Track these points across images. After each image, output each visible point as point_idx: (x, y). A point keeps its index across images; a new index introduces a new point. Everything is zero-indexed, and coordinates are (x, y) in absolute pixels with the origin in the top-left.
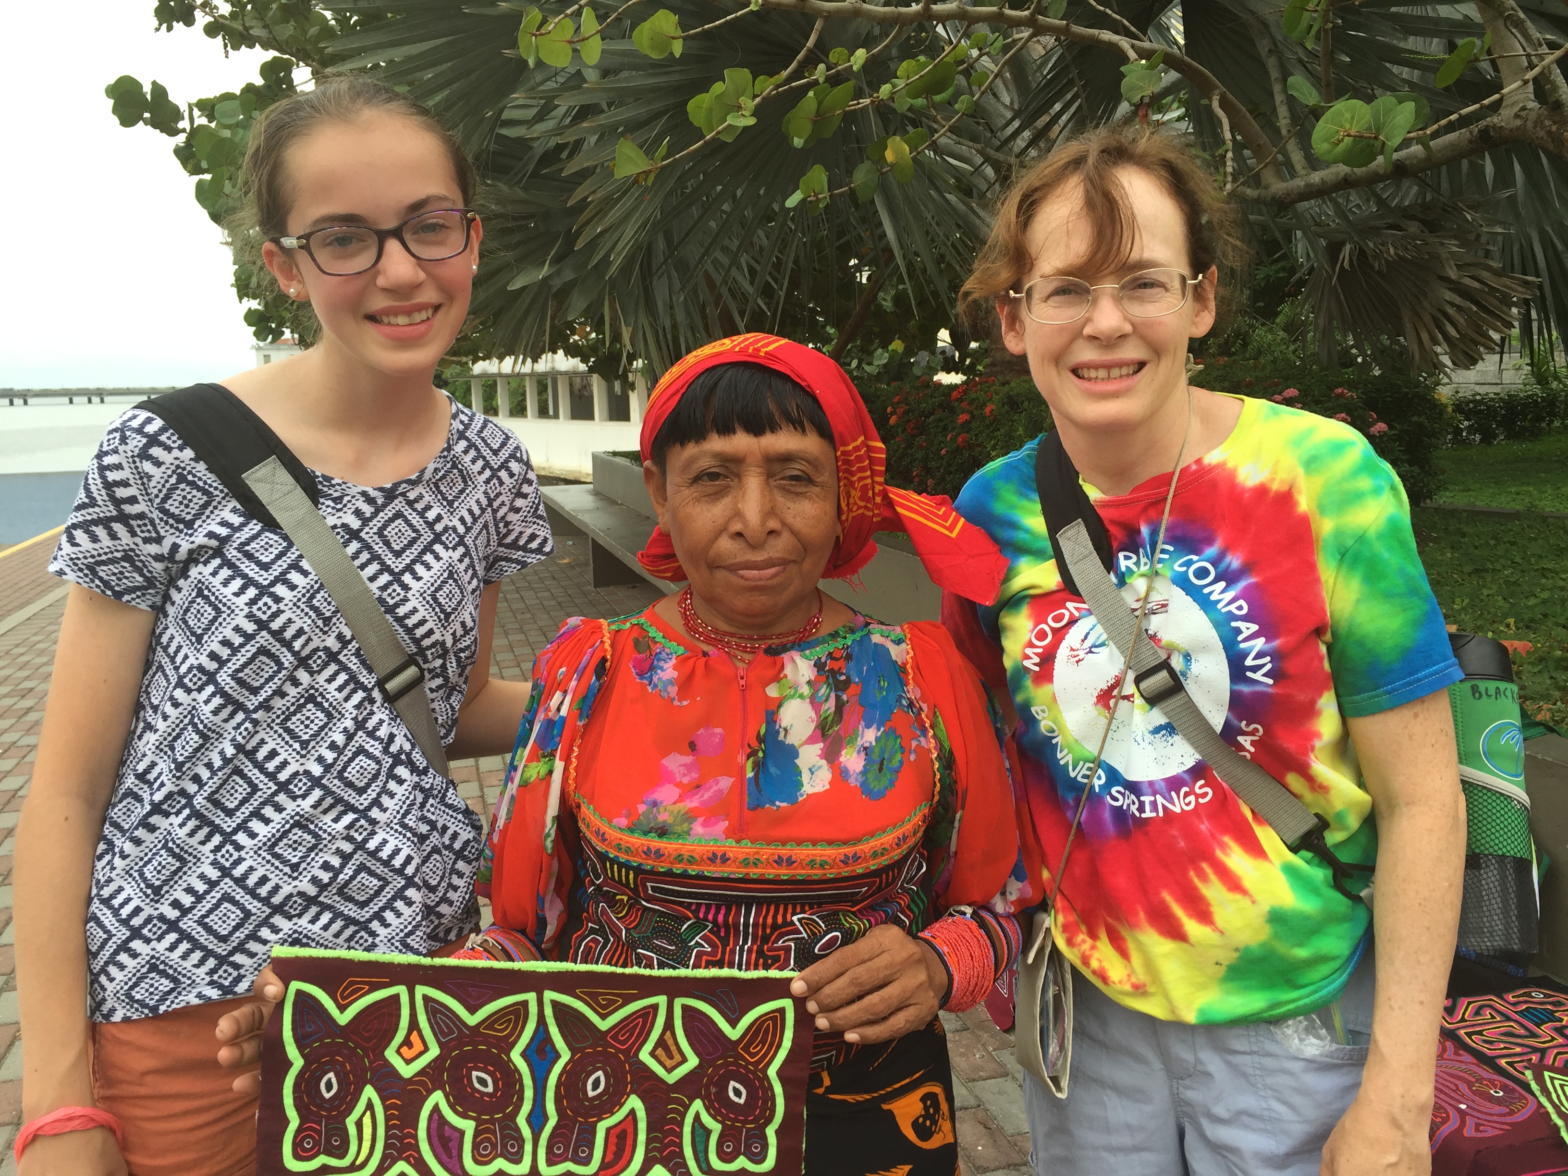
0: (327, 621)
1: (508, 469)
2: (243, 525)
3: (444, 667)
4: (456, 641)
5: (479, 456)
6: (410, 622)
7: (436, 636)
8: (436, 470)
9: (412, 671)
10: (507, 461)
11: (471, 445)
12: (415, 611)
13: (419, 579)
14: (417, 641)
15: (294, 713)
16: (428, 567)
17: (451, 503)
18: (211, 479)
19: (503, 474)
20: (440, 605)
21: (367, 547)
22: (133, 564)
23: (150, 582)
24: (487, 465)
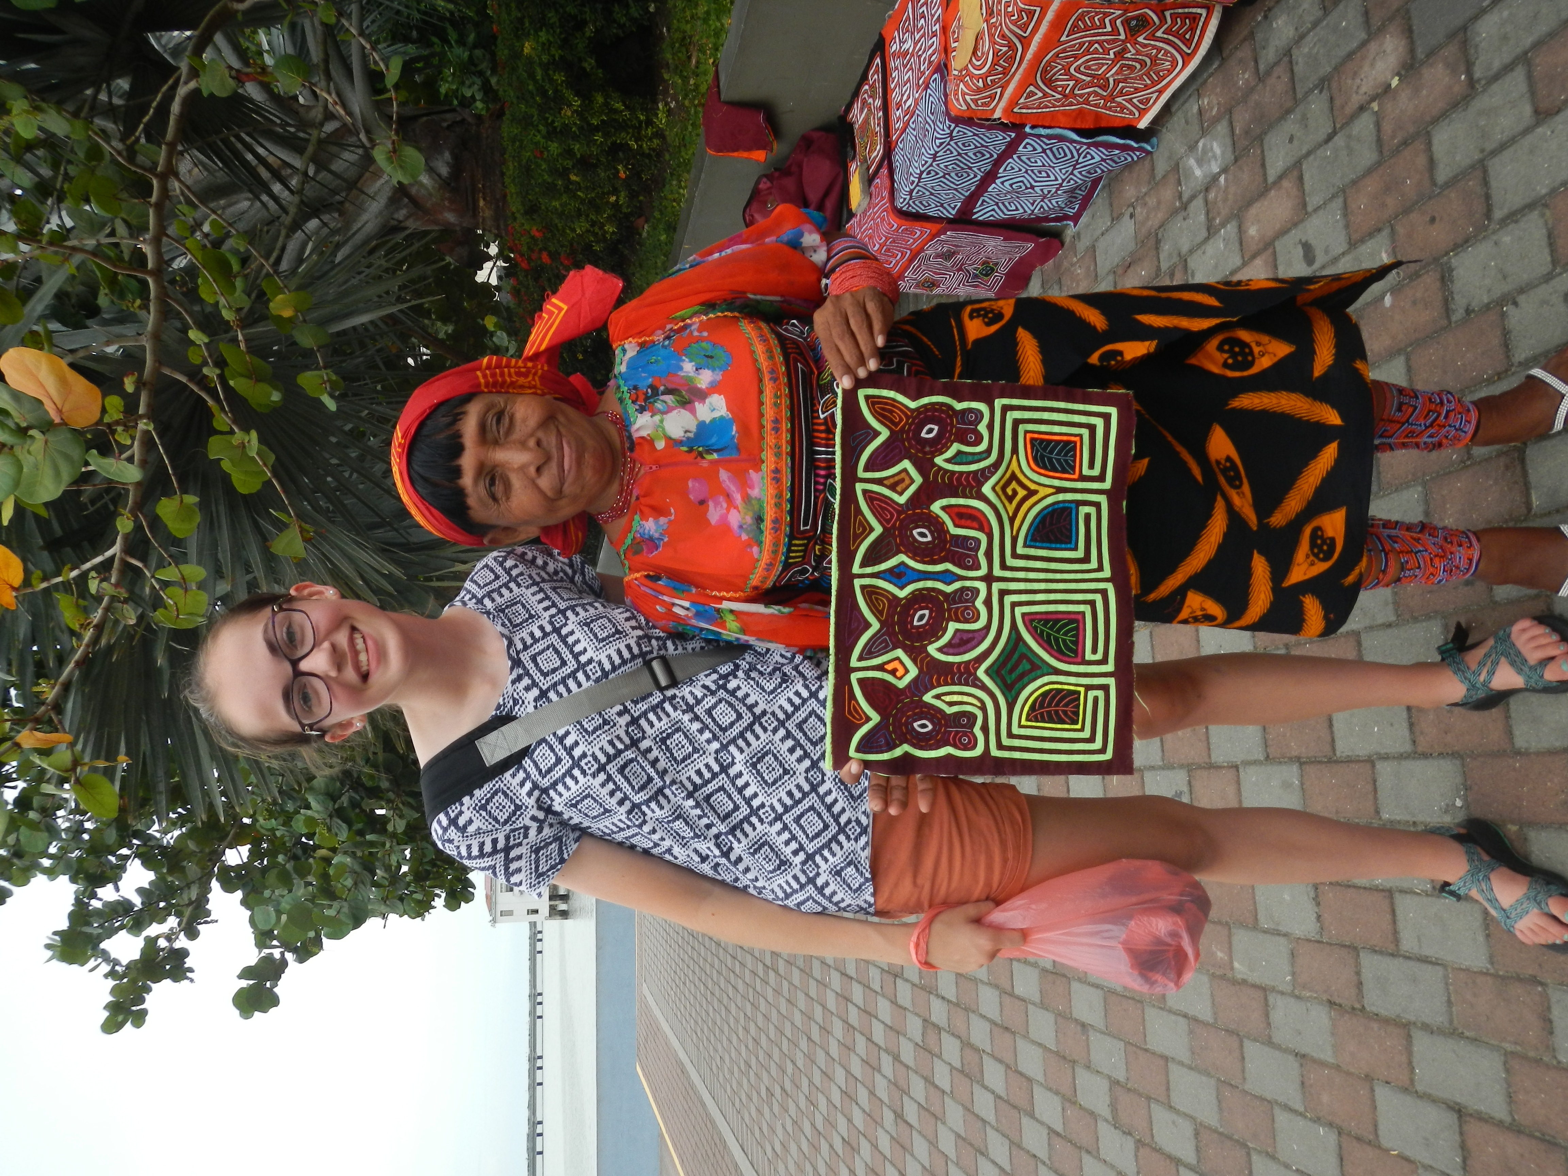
0: (605, 722)
1: (511, 569)
2: (525, 771)
3: (658, 639)
4: (639, 627)
5: (498, 590)
6: (617, 661)
7: (633, 643)
8: (503, 625)
9: (656, 665)
10: (505, 569)
11: (489, 595)
12: (609, 657)
13: (585, 650)
14: (634, 657)
15: (672, 754)
16: (578, 641)
17: (531, 616)
18: (487, 787)
19: (514, 573)
20: (608, 637)
21: (555, 685)
22: (542, 848)
23: (558, 839)
24: (506, 585)
